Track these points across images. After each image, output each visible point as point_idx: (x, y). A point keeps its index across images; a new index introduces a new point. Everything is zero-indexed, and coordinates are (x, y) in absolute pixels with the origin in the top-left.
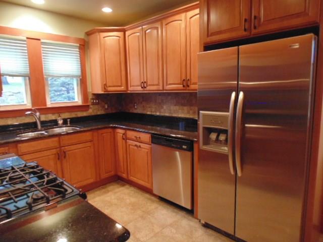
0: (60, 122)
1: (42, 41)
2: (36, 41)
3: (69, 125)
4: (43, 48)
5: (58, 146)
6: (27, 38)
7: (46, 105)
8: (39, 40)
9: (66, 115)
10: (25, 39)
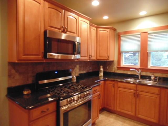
0: (153, 78)
1: (149, 32)
2: (145, 33)
3: (157, 81)
4: (149, 36)
5: (135, 90)
6: (141, 33)
7: (147, 67)
8: (147, 32)
9: (159, 75)
10: (140, 33)
